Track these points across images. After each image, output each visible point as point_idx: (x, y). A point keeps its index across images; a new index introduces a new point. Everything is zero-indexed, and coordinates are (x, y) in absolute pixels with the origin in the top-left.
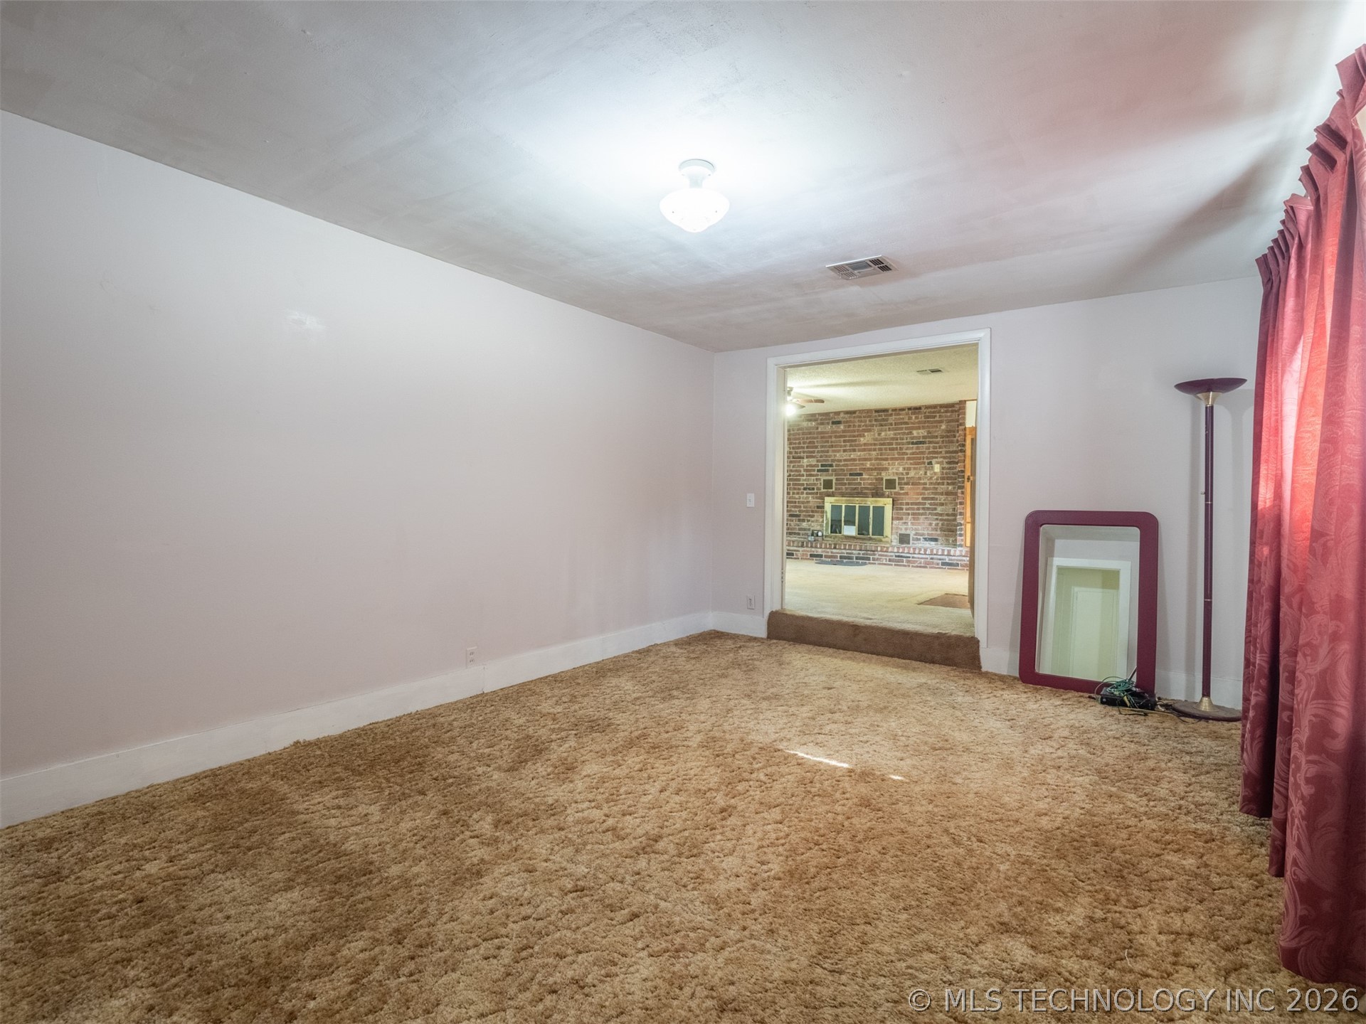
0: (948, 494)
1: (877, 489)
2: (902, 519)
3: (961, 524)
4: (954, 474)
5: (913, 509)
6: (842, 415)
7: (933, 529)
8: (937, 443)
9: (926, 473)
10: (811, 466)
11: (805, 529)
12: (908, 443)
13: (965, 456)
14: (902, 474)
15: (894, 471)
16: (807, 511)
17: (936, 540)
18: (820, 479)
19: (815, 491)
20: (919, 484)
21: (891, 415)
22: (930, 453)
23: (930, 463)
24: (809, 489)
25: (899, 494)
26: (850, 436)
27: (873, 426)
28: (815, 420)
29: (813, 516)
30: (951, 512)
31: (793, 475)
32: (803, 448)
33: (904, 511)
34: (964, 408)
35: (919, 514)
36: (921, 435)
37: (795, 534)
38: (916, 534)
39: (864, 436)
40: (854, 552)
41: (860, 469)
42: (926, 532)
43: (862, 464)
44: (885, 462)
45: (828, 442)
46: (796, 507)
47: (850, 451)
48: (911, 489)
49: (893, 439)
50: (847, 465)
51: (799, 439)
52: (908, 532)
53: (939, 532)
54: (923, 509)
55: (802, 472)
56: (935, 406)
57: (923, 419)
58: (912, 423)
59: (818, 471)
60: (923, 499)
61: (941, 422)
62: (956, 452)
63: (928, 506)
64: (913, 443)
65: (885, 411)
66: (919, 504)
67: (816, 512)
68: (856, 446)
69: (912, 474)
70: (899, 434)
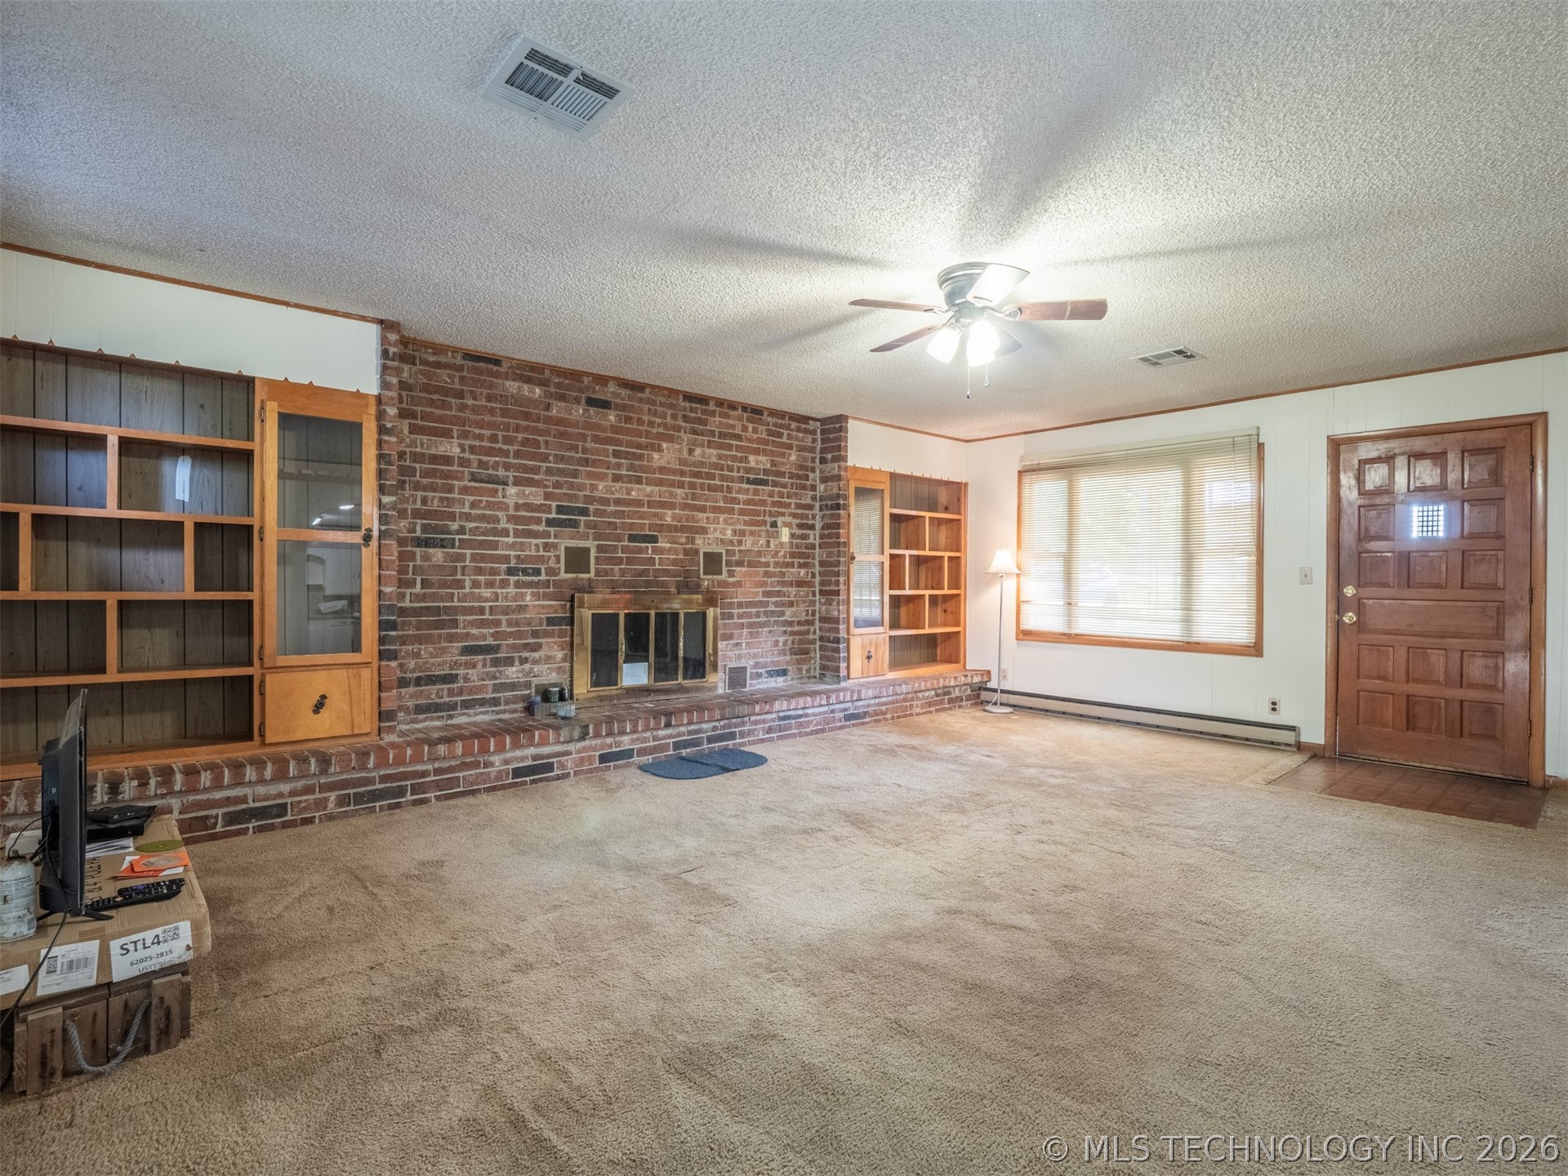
0: (800, 584)
1: (687, 574)
2: (731, 637)
4: (807, 547)
5: (749, 615)
6: (612, 387)
7: (779, 653)
8: (784, 486)
9: (768, 544)
10: (528, 507)
11: (513, 686)
12: (741, 480)
14: (732, 543)
15: (718, 535)
16: (519, 635)
17: (784, 673)
18: (555, 546)
19: (543, 577)
20: (759, 564)
21: (713, 413)
22: (774, 504)
23: (774, 525)
24: (525, 572)
25: (727, 585)
26: (629, 444)
27: (678, 429)
28: (543, 383)
29: (536, 648)
30: (803, 618)
31: (473, 531)
32: (506, 454)
33: (736, 620)
34: (845, 430)
35: (759, 625)
36: (761, 466)
37: (483, 702)
38: (756, 666)
39: (660, 450)
40: (704, 726)
41: (651, 527)
42: (770, 659)
43: (656, 515)
44: (701, 515)
45: (574, 448)
46: (482, 624)
47: (630, 479)
48: (746, 575)
49: (716, 466)
50: (621, 515)
51: (490, 426)
52: (742, 663)
53: (788, 658)
54: (766, 613)
55: (503, 524)
57: (765, 435)
58: (749, 440)
59: (550, 523)
60: (767, 594)
61: (790, 447)
62: (809, 508)
63: (772, 608)
64: (749, 481)
65: (703, 400)
66: (759, 604)
67: (546, 634)
68: (643, 469)
69: (748, 543)
70: (726, 457)
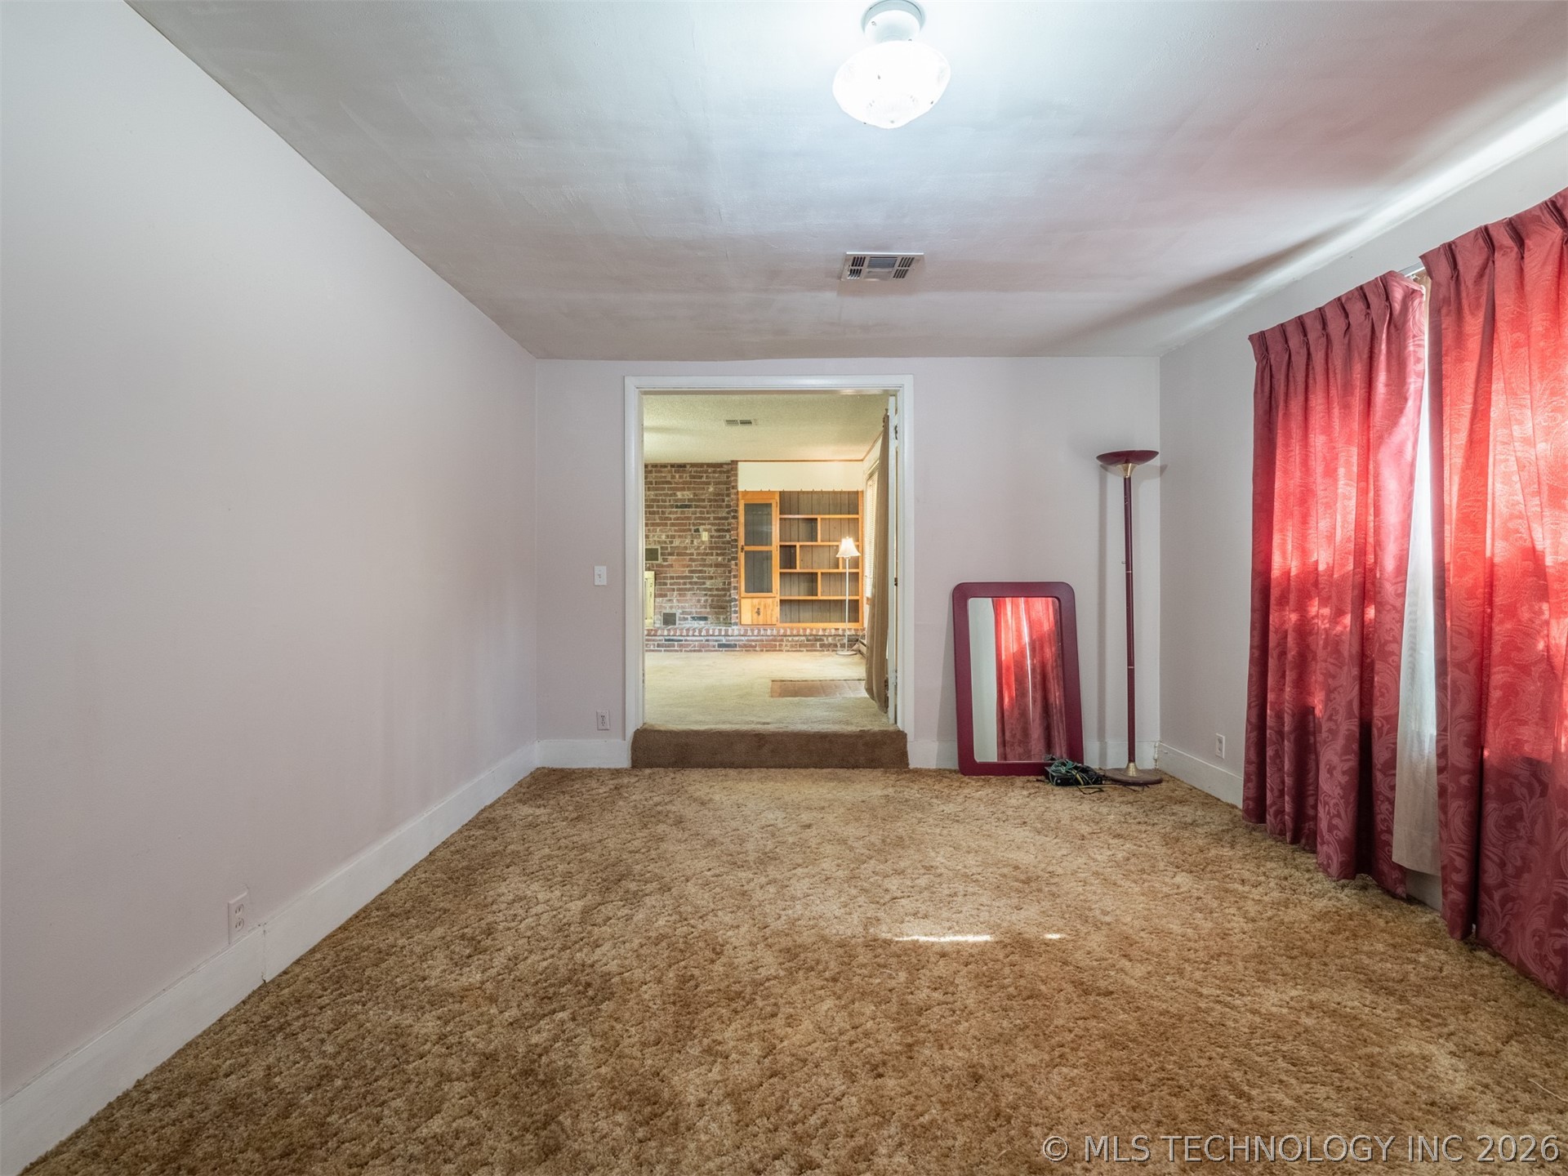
0: (717, 565)
2: (665, 596)
3: (736, 600)
4: (723, 543)
5: (679, 584)
7: (702, 607)
8: (705, 507)
9: (692, 542)
12: (672, 506)
13: (738, 523)
14: (665, 542)
15: (656, 539)
17: (705, 619)
20: (685, 554)
22: (696, 518)
23: (697, 531)
25: (662, 566)
30: (721, 586)
33: (669, 586)
34: (736, 469)
35: (686, 589)
36: (686, 497)
38: (683, 613)
42: (694, 610)
48: (675, 560)
49: (653, 500)
52: (673, 611)
53: (708, 610)
54: (691, 583)
56: (701, 465)
57: (688, 479)
58: (676, 483)
60: (690, 572)
61: (708, 483)
62: (726, 518)
63: (695, 580)
64: (677, 507)
66: (686, 577)
69: (677, 542)
70: (661, 495)
